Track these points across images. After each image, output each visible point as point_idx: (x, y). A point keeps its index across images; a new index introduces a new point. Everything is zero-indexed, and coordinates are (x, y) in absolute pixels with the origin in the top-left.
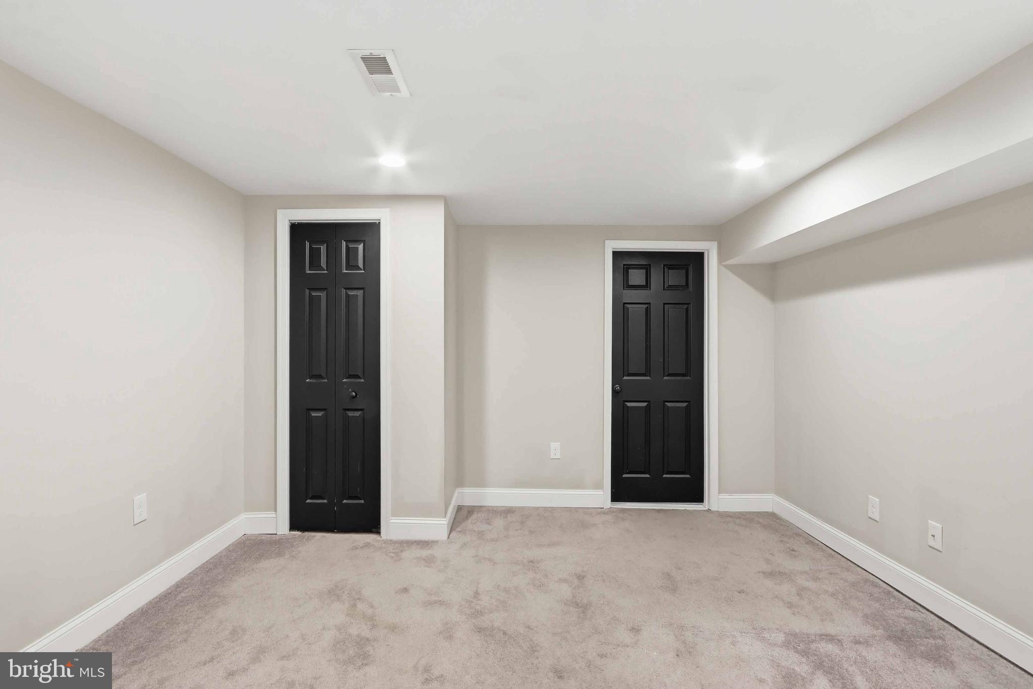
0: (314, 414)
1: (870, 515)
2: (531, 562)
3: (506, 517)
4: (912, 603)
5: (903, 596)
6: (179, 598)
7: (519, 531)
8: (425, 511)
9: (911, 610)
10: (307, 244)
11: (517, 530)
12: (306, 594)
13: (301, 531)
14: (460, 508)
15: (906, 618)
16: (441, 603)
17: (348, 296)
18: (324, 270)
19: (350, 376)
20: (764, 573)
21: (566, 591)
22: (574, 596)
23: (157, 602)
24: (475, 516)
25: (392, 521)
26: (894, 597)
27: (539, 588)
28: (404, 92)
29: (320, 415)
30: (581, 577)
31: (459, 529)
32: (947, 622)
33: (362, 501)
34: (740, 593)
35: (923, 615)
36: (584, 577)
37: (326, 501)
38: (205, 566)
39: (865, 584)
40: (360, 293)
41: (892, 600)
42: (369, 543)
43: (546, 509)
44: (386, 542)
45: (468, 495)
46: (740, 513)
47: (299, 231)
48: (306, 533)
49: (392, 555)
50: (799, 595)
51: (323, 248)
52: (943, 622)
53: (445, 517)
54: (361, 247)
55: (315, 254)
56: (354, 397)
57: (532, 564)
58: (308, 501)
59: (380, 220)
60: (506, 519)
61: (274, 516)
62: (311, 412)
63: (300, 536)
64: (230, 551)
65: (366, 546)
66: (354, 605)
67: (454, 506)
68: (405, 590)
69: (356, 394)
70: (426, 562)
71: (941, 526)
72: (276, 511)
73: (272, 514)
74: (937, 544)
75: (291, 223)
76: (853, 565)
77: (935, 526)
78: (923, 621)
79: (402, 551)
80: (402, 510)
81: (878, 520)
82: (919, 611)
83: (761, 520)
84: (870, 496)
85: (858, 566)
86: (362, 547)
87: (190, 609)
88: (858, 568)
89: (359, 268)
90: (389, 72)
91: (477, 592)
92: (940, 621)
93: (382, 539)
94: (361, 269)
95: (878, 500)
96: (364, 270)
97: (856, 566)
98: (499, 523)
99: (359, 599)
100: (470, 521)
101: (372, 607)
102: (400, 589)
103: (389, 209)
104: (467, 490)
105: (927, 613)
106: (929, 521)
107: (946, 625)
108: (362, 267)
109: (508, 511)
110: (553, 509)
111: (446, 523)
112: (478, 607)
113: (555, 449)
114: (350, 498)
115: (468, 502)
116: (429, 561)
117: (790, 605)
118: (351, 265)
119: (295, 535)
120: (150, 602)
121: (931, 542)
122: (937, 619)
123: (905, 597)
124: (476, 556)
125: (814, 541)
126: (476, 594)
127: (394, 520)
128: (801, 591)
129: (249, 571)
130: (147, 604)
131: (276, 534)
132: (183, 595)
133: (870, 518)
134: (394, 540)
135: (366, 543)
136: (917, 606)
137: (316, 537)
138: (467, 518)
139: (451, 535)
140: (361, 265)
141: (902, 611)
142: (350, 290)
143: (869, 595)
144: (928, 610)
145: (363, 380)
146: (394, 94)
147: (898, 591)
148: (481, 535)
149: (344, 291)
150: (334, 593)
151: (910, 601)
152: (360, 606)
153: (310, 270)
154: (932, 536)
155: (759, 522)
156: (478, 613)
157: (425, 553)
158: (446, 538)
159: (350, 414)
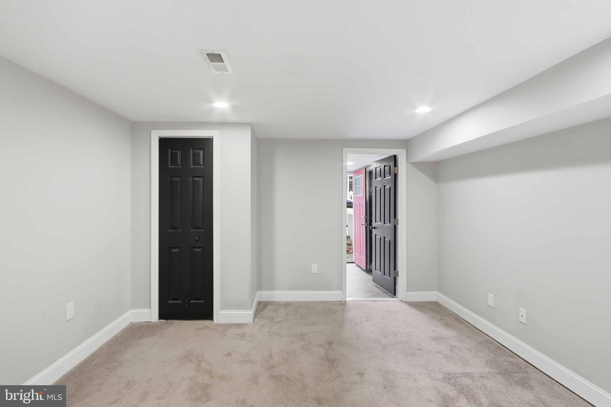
0: (173, 250)
1: (489, 304)
2: (302, 335)
3: (286, 308)
4: (511, 353)
5: (506, 349)
6: (94, 363)
7: (294, 316)
8: (239, 306)
9: (511, 357)
10: (170, 150)
11: (293, 316)
12: (171, 358)
13: (166, 320)
14: (259, 303)
15: (508, 362)
16: (250, 361)
17: (194, 181)
18: (180, 166)
19: (195, 228)
20: (432, 338)
21: (321, 352)
22: (326, 355)
23: (80, 367)
24: (268, 308)
25: (220, 312)
26: (502, 350)
27: (306, 350)
28: (230, 71)
29: (177, 251)
30: (330, 343)
31: (259, 316)
32: (529, 363)
33: (202, 301)
34: (418, 350)
35: (516, 360)
36: (332, 343)
37: (180, 302)
38: (108, 343)
39: (486, 343)
40: (201, 179)
41: (501, 352)
42: (207, 326)
43: (309, 303)
44: (216, 325)
45: (265, 295)
46: (419, 302)
47: (164, 143)
48: (169, 321)
49: (221, 333)
50: (451, 350)
51: (179, 153)
52: (527, 363)
53: (251, 310)
54: (201, 152)
55: (174, 156)
56: (197, 240)
57: (302, 336)
58: (170, 302)
59: (213, 137)
60: (286, 309)
61: (150, 311)
62: (172, 250)
63: (165, 322)
64: (123, 333)
65: (205, 328)
66: (200, 364)
67: (256, 302)
68: (229, 354)
69: (199, 239)
70: (241, 337)
71: (526, 311)
72: (151, 308)
73: (148, 310)
74: (524, 320)
75: (160, 138)
76: (480, 332)
77: (523, 311)
78: (517, 363)
79: (226, 330)
80: (226, 306)
81: (493, 307)
82: (515, 357)
83: (430, 307)
84: (489, 294)
85: (483, 332)
86: (202, 329)
87: (101, 370)
88: (483, 334)
89: (201, 165)
90: (223, 61)
91: (271, 354)
92: (526, 363)
93: (214, 323)
94: (202, 165)
95: (493, 296)
96: (203, 166)
97: (482, 332)
98: (282, 311)
99: (202, 360)
100: (265, 311)
101: (210, 365)
102: (226, 354)
103: (218, 130)
104: (263, 292)
105: (519, 358)
106: (520, 308)
107: (529, 365)
108: (202, 164)
109: (287, 304)
110: (313, 303)
111: (252, 313)
112: (272, 363)
113: (315, 268)
114: (195, 299)
115: (264, 299)
116: (242, 336)
117: (446, 357)
118: (196, 163)
119: (162, 322)
120: (76, 367)
121: (521, 320)
122: (524, 361)
123: (507, 349)
124: (270, 332)
125: (459, 318)
126: (271, 355)
127: (221, 312)
128: (452, 348)
129: (135, 345)
130: (74, 368)
131: (151, 322)
132: (96, 361)
133: (489, 305)
134: (221, 324)
135: (205, 326)
136: (514, 354)
137: (175, 323)
138: (263, 309)
139: (255, 320)
140: (201, 163)
141: (506, 358)
142: (195, 178)
143: (488, 349)
144: (519, 357)
145: (203, 230)
146: (224, 72)
147: (503, 346)
148: (272, 319)
149: (191, 178)
150: (187, 357)
151: (510, 352)
152: (203, 365)
153: (171, 166)
154: (521, 316)
155: (429, 308)
156: (271, 367)
157: (240, 331)
158: (252, 321)
159: (195, 250)
